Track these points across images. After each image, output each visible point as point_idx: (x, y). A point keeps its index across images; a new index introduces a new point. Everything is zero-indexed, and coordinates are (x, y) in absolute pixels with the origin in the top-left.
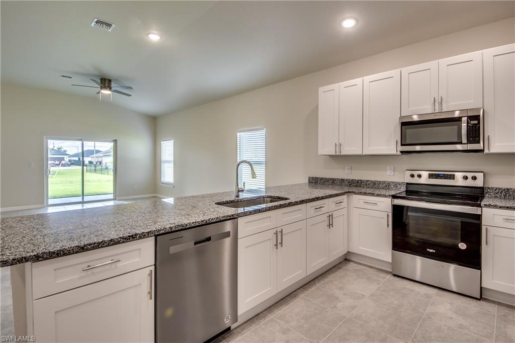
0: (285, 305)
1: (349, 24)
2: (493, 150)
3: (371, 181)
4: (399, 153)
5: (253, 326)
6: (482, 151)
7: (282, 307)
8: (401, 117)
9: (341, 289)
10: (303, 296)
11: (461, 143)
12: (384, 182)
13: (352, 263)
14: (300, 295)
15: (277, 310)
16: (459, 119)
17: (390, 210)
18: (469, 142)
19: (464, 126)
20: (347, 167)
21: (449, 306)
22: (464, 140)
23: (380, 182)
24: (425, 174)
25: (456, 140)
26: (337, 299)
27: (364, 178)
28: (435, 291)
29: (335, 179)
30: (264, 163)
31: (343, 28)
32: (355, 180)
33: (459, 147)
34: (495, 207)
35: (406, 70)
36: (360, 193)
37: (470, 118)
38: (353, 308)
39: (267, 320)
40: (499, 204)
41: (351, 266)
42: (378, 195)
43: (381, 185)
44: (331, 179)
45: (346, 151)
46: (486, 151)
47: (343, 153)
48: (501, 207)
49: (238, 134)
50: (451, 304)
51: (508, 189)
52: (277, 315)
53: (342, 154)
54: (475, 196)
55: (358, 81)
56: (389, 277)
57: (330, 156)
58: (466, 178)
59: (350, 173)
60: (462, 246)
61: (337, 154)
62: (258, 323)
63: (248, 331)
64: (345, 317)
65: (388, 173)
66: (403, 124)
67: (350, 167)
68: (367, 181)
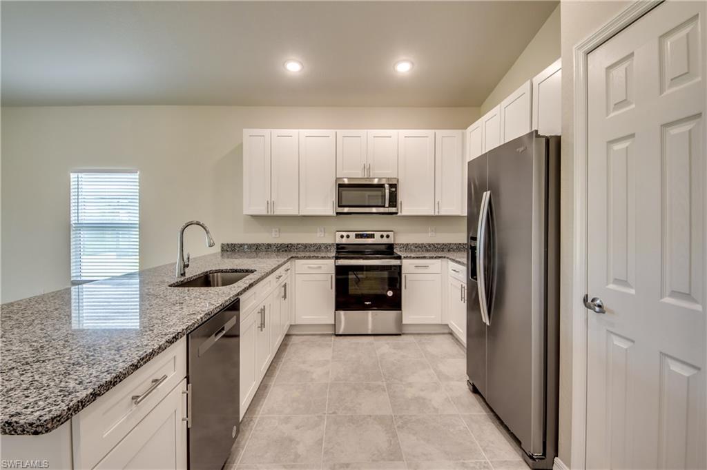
0: (263, 400)
1: (293, 67)
2: (404, 213)
3: (302, 245)
4: (335, 214)
5: (247, 434)
6: (396, 213)
7: (261, 403)
8: (337, 179)
9: (304, 362)
10: (273, 383)
11: (384, 207)
12: (315, 245)
13: (294, 337)
14: (270, 383)
15: (259, 408)
16: (382, 186)
17: (333, 271)
18: (390, 206)
19: (387, 191)
20: (274, 230)
21: (387, 346)
22: (387, 205)
23: (311, 245)
24: (352, 235)
25: (380, 204)
26: (308, 372)
27: (294, 241)
28: (372, 338)
29: (260, 245)
30: (138, 226)
31: (288, 70)
32: (285, 244)
33: (381, 210)
34: (410, 258)
35: (341, 132)
36: (304, 258)
37: (391, 186)
38: (328, 373)
39: (257, 421)
40: (413, 255)
41: (294, 339)
42: (323, 258)
43: (312, 248)
44: (254, 245)
45: (280, 211)
46: (399, 214)
47: (277, 213)
48: (414, 258)
49: (73, 176)
50: (388, 344)
51: (408, 244)
52: (263, 411)
53: (275, 214)
54: (388, 251)
55: (293, 132)
56: (333, 338)
57: (252, 216)
58: (382, 236)
59: (278, 236)
60: (390, 293)
61: (269, 213)
62: (249, 428)
63: (246, 441)
64: (327, 384)
65: (318, 234)
66: (341, 186)
67: (277, 230)
68: (298, 244)
